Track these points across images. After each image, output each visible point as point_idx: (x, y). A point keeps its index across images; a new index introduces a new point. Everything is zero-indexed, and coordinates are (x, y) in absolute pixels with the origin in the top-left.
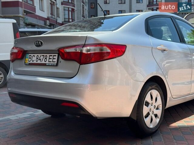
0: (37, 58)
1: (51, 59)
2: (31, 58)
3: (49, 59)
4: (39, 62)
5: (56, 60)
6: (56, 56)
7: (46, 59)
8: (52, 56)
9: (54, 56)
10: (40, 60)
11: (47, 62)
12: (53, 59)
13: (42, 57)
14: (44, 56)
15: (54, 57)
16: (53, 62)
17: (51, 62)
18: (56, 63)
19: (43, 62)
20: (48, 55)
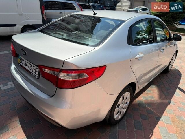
0: (25, 63)
1: (34, 70)
2: (21, 60)
3: (33, 69)
4: (26, 67)
5: (37, 73)
6: (37, 69)
7: (31, 67)
8: (35, 67)
9: (36, 68)
10: (27, 66)
11: (31, 71)
12: (36, 71)
13: (28, 64)
14: (29, 64)
15: (37, 70)
16: (36, 74)
17: (34, 73)
18: (37, 76)
19: (29, 69)
20: (32, 65)
